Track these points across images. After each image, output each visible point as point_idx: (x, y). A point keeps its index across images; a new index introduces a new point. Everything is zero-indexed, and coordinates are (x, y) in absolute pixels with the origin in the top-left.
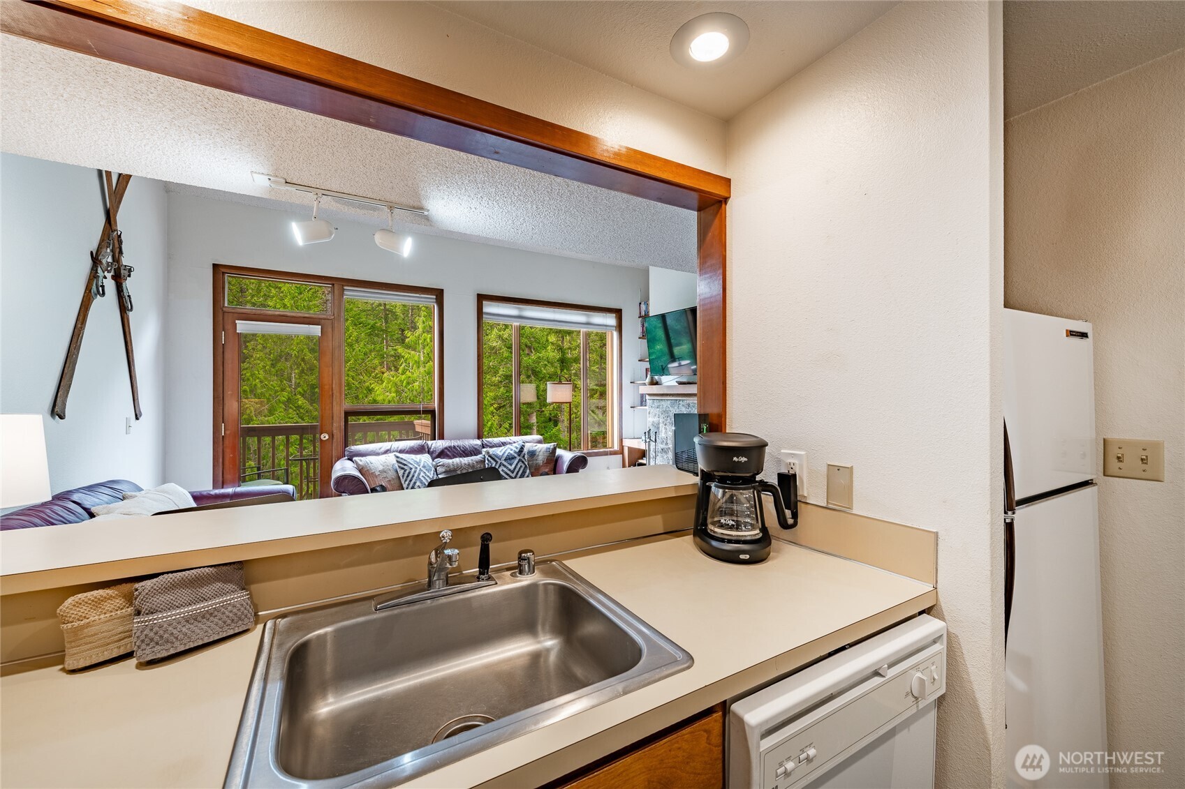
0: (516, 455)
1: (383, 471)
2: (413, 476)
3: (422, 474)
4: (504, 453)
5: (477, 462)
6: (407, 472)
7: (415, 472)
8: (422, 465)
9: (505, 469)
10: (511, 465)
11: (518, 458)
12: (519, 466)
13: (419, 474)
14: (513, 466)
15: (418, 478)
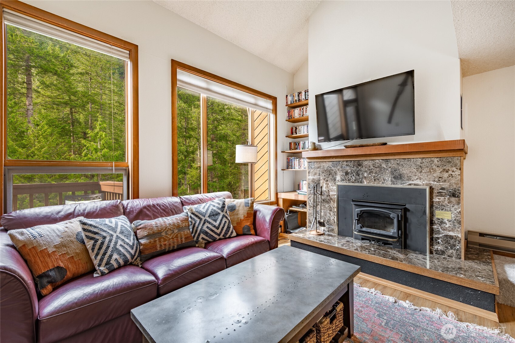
0: (219, 211)
1: (62, 245)
2: (108, 247)
3: (120, 242)
4: (208, 209)
5: (182, 221)
6: (99, 242)
7: (110, 241)
8: (119, 230)
9: (210, 226)
10: (215, 221)
11: (222, 214)
12: (223, 222)
13: (116, 243)
14: (218, 222)
15: (115, 249)
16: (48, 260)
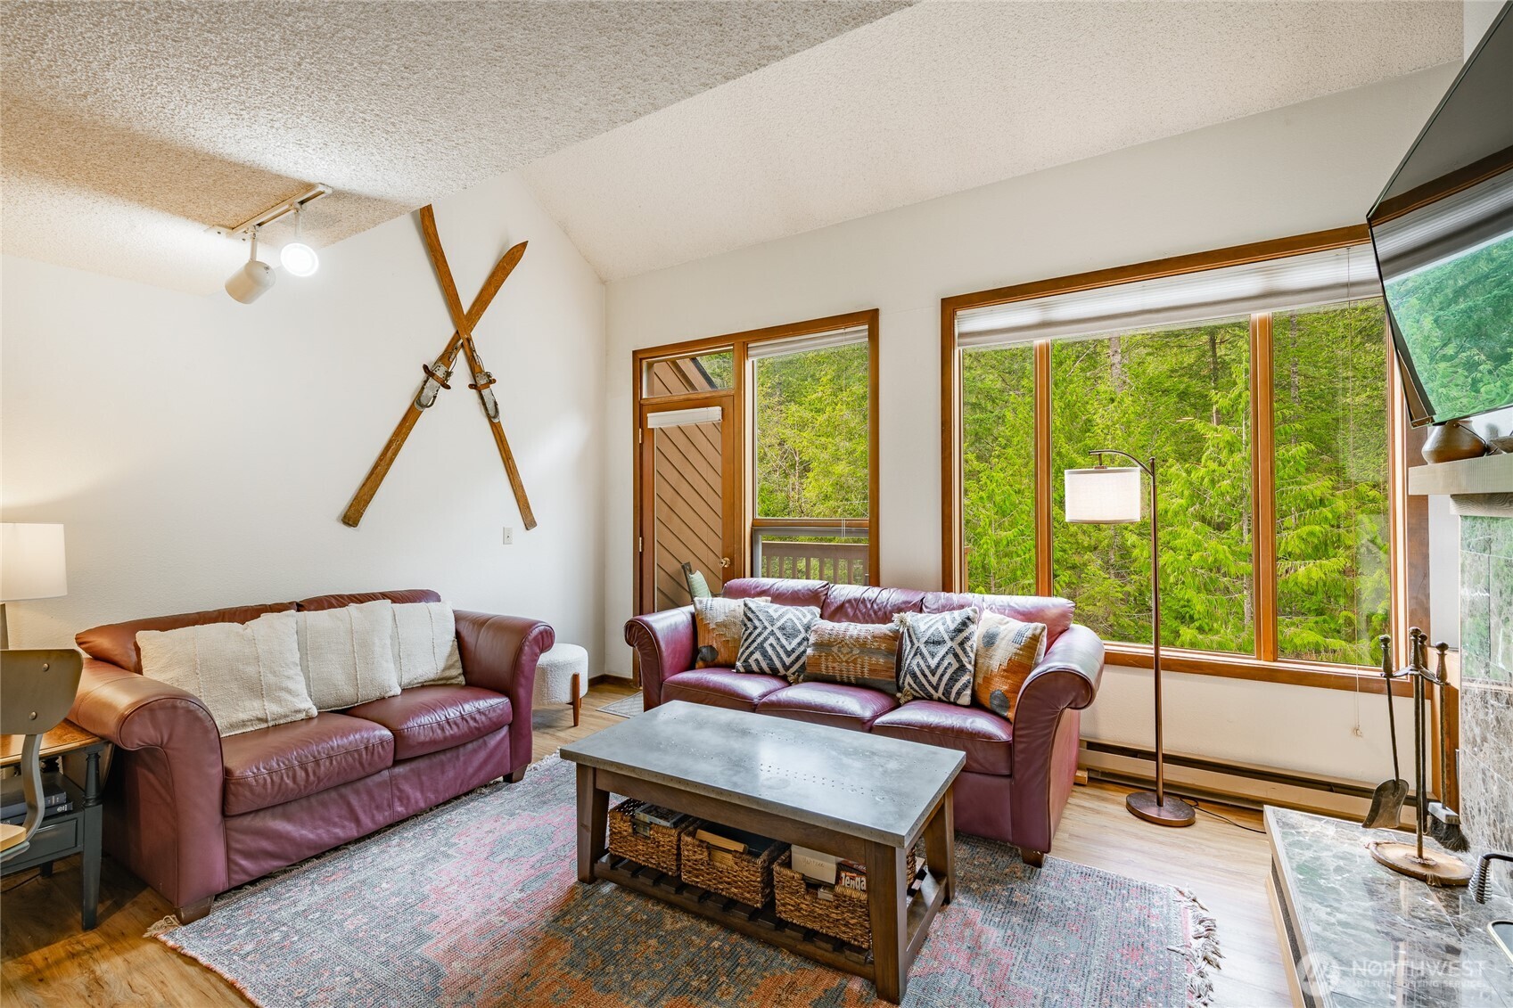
0: (946, 638)
2: (754, 641)
3: (772, 640)
5: (874, 637)
6: (749, 631)
7: (759, 635)
8: (779, 624)
10: (933, 656)
11: (949, 644)
13: (766, 639)
14: (937, 660)
15: (761, 647)
16: (707, 635)
